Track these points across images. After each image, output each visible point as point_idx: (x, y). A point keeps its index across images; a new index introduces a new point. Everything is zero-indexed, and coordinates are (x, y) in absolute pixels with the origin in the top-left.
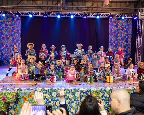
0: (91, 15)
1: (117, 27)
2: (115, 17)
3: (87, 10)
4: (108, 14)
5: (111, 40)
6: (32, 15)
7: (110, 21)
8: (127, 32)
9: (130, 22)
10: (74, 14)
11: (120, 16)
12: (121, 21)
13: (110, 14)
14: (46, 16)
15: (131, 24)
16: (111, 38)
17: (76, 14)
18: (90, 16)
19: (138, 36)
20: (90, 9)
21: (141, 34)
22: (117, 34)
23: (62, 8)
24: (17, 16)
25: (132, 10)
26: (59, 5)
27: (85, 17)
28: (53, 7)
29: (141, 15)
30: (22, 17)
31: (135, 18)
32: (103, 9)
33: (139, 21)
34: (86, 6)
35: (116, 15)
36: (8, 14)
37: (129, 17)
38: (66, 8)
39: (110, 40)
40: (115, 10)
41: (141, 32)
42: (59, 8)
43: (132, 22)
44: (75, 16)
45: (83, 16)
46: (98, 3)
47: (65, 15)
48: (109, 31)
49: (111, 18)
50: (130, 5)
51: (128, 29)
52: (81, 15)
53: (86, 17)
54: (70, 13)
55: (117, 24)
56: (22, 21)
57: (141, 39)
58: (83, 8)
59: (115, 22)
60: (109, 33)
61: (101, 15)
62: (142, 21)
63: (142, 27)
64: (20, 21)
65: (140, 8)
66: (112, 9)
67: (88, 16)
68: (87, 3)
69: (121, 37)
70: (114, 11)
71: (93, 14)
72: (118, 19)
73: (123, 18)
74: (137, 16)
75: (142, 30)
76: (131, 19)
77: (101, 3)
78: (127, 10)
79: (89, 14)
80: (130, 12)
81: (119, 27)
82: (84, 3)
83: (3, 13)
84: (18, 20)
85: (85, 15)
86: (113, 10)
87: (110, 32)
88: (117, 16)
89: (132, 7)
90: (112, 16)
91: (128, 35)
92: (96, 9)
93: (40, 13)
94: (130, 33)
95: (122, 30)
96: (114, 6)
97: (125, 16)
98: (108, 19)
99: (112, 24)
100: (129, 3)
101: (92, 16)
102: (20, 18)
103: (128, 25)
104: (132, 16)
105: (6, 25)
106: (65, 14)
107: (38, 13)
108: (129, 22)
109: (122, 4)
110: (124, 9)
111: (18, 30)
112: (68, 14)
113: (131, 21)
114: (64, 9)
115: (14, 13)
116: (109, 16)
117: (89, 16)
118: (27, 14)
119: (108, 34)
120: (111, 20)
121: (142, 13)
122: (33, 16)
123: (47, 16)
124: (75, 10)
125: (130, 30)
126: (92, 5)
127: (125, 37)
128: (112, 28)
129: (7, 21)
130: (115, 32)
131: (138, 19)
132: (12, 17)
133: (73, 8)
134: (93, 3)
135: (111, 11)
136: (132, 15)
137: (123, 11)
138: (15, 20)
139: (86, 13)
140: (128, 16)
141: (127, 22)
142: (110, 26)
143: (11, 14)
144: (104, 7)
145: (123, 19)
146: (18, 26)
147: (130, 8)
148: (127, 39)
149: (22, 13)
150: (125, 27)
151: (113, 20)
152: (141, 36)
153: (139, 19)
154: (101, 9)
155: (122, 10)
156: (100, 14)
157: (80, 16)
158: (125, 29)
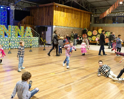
15: (7, 11)
19: (11, 19)
31: (9, 9)
33: (11, 11)
41: (12, 17)
57: (12, 21)
63: (12, 14)
65: (11, 4)
69: (1, 19)
73: (2, 7)
94: (6, 17)
103: (5, 12)
104: (7, 7)
108: (5, 10)
121: (12, 6)
125: (6, 15)
127: (3, 19)
131: (10, 9)
140: (4, 7)
145: (2, 9)
148: (5, 20)
158: (3, 14)
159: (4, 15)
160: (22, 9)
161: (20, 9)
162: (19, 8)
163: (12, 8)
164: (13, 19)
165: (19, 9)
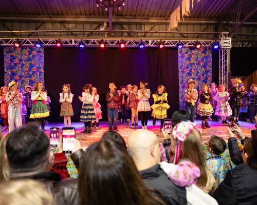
0: (152, 44)
1: (190, 60)
2: (187, 45)
3: (144, 36)
4: (176, 42)
5: (183, 80)
6: (61, 43)
7: (179, 51)
8: (205, 67)
9: (209, 54)
11: (193, 44)
12: (195, 52)
13: (179, 41)
14: (82, 46)
15: (211, 55)
16: (182, 77)
18: (150, 44)
19: (221, 73)
20: (149, 34)
21: (226, 70)
22: (191, 70)
23: (106, 34)
24: (38, 46)
25: (210, 35)
26: (102, 29)
27: (142, 47)
28: (92, 32)
29: (225, 43)
30: (46, 48)
31: (216, 47)
32: (168, 35)
33: (221, 51)
34: (141, 30)
35: (188, 42)
36: (23, 43)
37: (207, 46)
38: (112, 34)
39: (180, 80)
40: (185, 35)
41: (226, 67)
42: (102, 34)
43: (212, 53)
44: (126, 44)
45: (140, 45)
46: (160, 26)
48: (179, 67)
49: (181, 46)
50: (207, 28)
51: (206, 62)
52: (136, 43)
53: (144, 46)
54: (119, 40)
55: (190, 55)
56: (45, 53)
57: (226, 78)
58: (137, 32)
59: (187, 53)
60: (179, 69)
61: (166, 43)
62: (226, 51)
63: (226, 59)
64: (42, 54)
65: (223, 33)
66: (181, 34)
67: (146, 45)
68: (143, 26)
69: (196, 75)
70: (184, 37)
71: (154, 41)
72: (191, 49)
73: (198, 46)
74: (218, 44)
75: (227, 64)
76: (210, 48)
77: (164, 26)
78: (203, 35)
79: (147, 42)
80: (207, 38)
81: (192, 61)
82: (138, 26)
83: (15, 42)
84: (39, 52)
85: (142, 43)
86: (182, 36)
87: (181, 68)
88: (190, 44)
89: (211, 31)
90: (182, 45)
91: (207, 72)
92: (157, 34)
93: (73, 41)
94: (209, 68)
95: (198, 64)
96: (183, 30)
97: (201, 44)
98: (176, 48)
99: (183, 57)
100: (206, 26)
101: (152, 45)
102: (42, 50)
103: (207, 57)
104: (211, 44)
105: (20, 60)
106: (112, 43)
107: (71, 42)
108: (207, 53)
109: (196, 27)
110: (199, 34)
111: (39, 68)
112: (116, 42)
113: (211, 51)
114: (109, 35)
115: (33, 42)
116: (178, 45)
119: (178, 71)
120: (181, 51)
121: (226, 39)
122: (62, 45)
123: (84, 46)
124: (126, 36)
125: (210, 64)
126: (151, 29)
127: (203, 75)
128: (182, 62)
129: (22, 55)
130: (187, 68)
131: (220, 47)
132: (30, 48)
133: (123, 32)
134: (153, 26)
135: (180, 37)
136: (211, 42)
137: (197, 37)
138: (35, 53)
139: (144, 40)
140: (205, 44)
141: (204, 52)
142: (180, 59)
143: (28, 43)
144: (169, 30)
145: (198, 49)
146: (39, 62)
147: (208, 33)
148: (206, 78)
149: (46, 42)
150: (202, 60)
151: (184, 51)
152: (226, 74)
153: (222, 47)
154: (164, 35)
155: (196, 35)
156: (164, 42)
157: (134, 45)
158: (202, 64)
159: (205, 66)
160: (252, 45)
161: (247, 43)
162: (243, 42)
163: (226, 43)
164: (227, 73)
165: (243, 45)
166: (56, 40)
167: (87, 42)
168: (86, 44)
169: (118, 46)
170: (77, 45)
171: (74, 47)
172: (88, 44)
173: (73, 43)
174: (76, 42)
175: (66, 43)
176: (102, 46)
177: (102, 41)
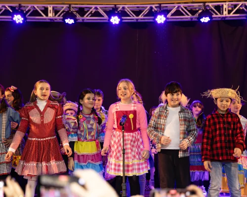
0: (229, 12)
6: (23, 15)
10: (168, 11)
14: (70, 21)
17: (173, 12)
18: (225, 13)
27: (205, 20)
44: (169, 16)
45: (201, 16)
47: (138, 15)
52: (193, 12)
53: (211, 18)
54: (154, 6)
67: (217, 16)
71: (235, 6)
79: (219, 8)
85: (207, 12)
93: (50, 8)
101: (231, 14)
106: (137, 13)
107: (46, 11)
112: (146, 11)
117: (219, 15)
118: (6, 13)
122: (25, 19)
123: (75, 20)
139: (210, 4)
157: (188, 17)
166: (11, 7)
167: (82, 11)
168: (78, 17)
169: (149, 19)
170: (58, 18)
171: (52, 23)
172: (82, 15)
173: (51, 15)
174: (56, 12)
175: (35, 13)
176: (115, 20)
177: (115, 9)
